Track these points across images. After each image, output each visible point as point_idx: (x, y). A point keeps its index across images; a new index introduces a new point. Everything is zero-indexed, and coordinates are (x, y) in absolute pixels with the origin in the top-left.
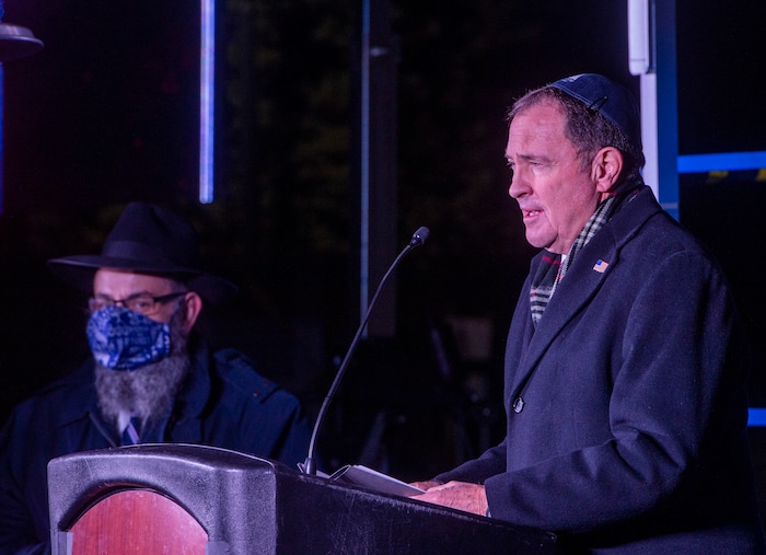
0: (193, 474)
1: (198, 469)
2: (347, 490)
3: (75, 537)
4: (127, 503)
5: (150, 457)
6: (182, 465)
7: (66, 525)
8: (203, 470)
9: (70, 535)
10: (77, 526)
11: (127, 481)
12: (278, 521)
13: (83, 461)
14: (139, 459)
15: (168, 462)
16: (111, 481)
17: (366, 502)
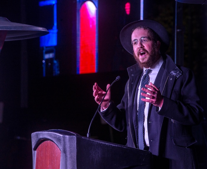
0: (58, 137)
1: (59, 135)
2: (95, 141)
3: (37, 152)
4: (46, 144)
5: (49, 132)
6: (56, 135)
7: (35, 149)
8: (60, 136)
9: (36, 151)
10: (37, 149)
11: (45, 138)
12: (77, 148)
13: (37, 134)
14: (48, 133)
15: (53, 134)
16: (42, 138)
17: (99, 144)
